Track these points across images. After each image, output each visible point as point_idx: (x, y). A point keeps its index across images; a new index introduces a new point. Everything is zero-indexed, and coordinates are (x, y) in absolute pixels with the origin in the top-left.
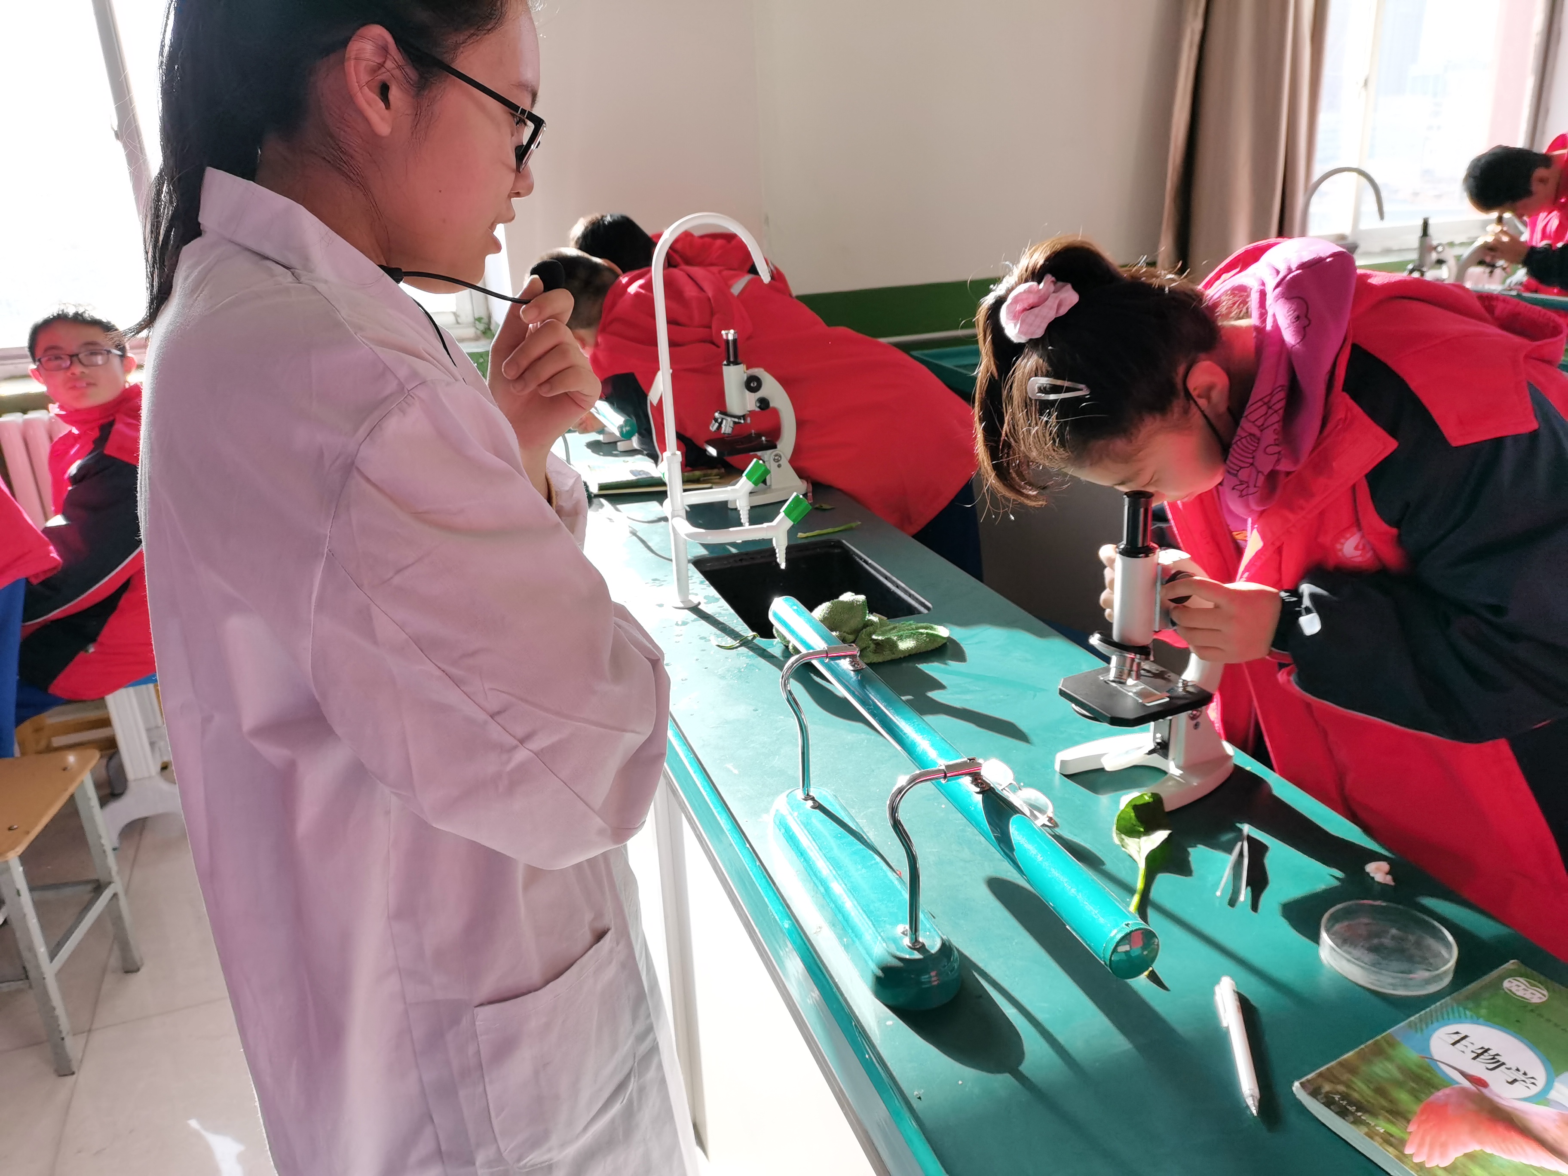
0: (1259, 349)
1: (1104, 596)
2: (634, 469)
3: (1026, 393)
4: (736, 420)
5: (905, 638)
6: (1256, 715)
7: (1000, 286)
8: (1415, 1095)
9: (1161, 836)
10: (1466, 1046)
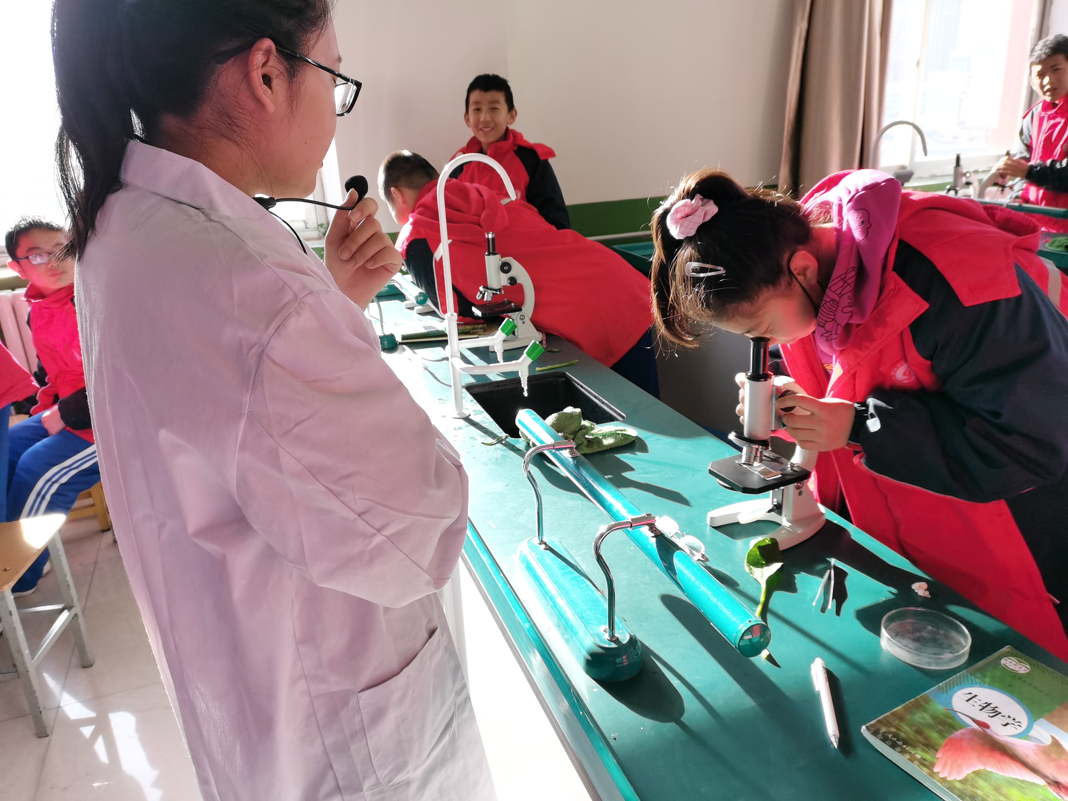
0: (838, 243)
1: (738, 407)
2: (426, 325)
3: (685, 273)
4: (495, 292)
5: (608, 437)
6: (841, 486)
7: (667, 202)
8: (941, 733)
9: (776, 566)
10: (976, 702)
